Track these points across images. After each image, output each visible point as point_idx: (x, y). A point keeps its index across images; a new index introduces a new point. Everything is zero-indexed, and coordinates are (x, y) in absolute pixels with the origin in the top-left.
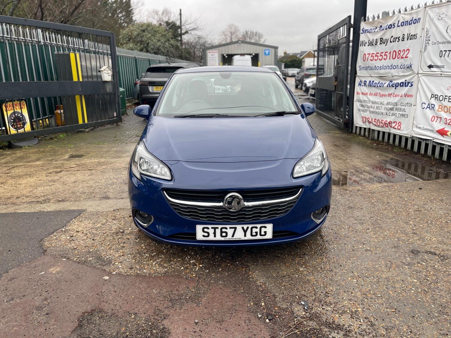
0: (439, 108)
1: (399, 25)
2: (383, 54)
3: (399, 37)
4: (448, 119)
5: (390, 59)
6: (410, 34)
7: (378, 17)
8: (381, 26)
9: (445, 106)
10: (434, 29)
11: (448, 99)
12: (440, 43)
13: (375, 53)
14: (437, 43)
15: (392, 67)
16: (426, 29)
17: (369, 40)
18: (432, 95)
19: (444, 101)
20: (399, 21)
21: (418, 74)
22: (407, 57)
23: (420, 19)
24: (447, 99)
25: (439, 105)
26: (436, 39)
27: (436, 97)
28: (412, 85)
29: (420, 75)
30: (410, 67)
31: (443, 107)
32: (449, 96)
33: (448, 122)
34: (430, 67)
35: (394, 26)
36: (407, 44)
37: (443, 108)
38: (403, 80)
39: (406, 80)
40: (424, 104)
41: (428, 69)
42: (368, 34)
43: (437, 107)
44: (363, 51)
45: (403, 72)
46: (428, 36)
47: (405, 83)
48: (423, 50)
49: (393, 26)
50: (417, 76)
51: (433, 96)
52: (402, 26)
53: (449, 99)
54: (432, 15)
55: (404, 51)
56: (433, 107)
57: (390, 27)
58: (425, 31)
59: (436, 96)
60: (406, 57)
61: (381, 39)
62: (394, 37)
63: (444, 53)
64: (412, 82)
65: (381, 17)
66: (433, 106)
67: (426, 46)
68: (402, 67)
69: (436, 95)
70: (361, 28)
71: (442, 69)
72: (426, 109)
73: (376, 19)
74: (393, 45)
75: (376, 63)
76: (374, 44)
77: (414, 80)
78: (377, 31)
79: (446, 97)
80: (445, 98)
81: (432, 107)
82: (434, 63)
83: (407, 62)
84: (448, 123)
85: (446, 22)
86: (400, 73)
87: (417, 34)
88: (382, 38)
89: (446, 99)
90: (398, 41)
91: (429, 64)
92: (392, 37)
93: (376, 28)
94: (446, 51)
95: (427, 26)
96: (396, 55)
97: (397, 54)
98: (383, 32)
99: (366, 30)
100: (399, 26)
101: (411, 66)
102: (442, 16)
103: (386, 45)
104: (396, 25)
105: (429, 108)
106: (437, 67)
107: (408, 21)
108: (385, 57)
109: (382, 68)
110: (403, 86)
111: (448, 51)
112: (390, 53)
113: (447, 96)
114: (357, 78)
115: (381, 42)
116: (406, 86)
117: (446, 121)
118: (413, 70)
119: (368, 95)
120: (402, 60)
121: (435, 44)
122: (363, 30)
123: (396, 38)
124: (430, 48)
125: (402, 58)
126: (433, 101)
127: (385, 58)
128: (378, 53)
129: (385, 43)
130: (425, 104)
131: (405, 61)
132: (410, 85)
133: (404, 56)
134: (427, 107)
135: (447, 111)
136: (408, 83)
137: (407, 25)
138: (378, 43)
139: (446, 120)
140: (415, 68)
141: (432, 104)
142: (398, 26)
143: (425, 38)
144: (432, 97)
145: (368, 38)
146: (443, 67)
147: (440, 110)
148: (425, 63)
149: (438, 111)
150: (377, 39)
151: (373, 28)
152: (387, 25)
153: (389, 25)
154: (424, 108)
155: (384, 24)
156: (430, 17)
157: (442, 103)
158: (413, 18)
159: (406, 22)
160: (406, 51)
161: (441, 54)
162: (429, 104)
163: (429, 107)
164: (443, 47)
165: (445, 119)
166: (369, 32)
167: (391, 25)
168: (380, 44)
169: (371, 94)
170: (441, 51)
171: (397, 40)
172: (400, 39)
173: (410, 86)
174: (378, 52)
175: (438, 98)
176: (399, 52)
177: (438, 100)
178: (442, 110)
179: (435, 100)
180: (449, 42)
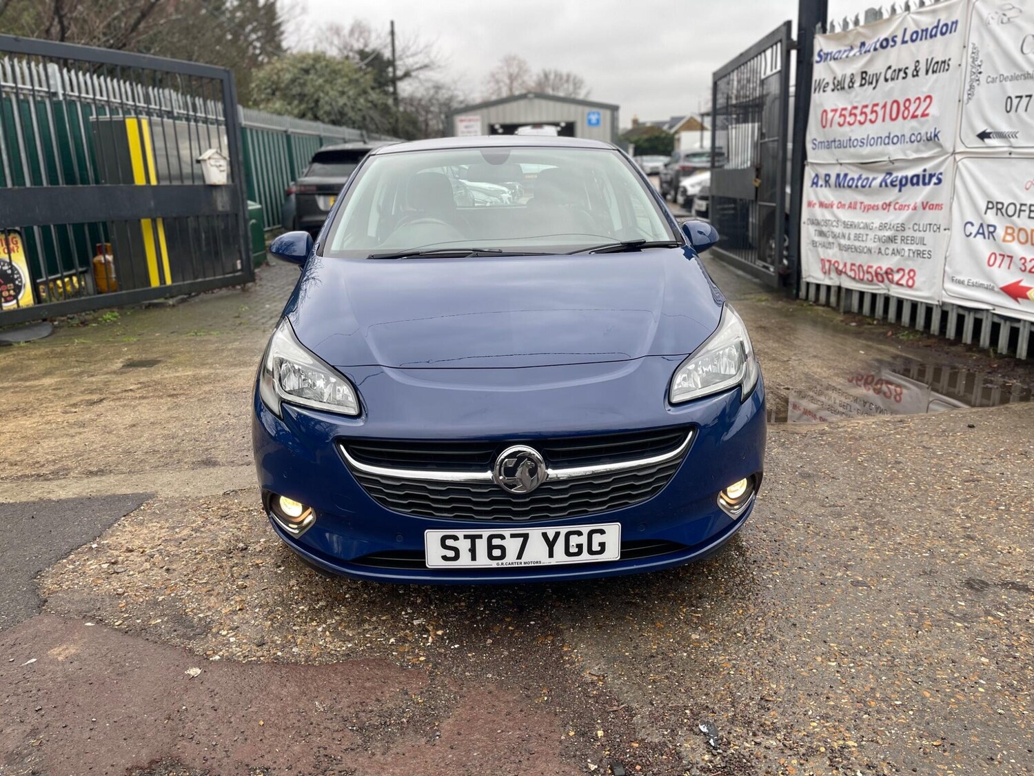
0: (1006, 233)
1: (906, 39)
2: (868, 110)
3: (907, 68)
4: (1028, 260)
5: (884, 120)
6: (932, 59)
7: (856, 22)
8: (863, 44)
9: (1020, 230)
10: (991, 46)
11: (1027, 212)
12: (1005, 79)
13: (849, 108)
14: (998, 80)
15: (890, 140)
16: (971, 46)
17: (835, 78)
18: (989, 202)
19: (1019, 216)
20: (905, 30)
21: (954, 153)
22: (927, 115)
23: (956, 22)
24: (1024, 211)
25: (1007, 228)
26: (996, 71)
27: (997, 209)
28: (940, 181)
29: (958, 157)
30: (933, 139)
31: (1016, 231)
32: (1031, 205)
33: (1029, 266)
34: (983, 136)
35: (894, 42)
36: (926, 84)
37: (1015, 235)
38: (918, 170)
39: (925, 170)
40: (969, 225)
41: (978, 143)
42: (832, 63)
43: (1000, 232)
44: (821, 105)
45: (917, 151)
46: (978, 62)
47: (924, 176)
48: (966, 97)
49: (891, 43)
50: (951, 158)
51: (990, 206)
52: (913, 41)
53: (1031, 211)
54: (985, 12)
55: (918, 102)
56: (992, 233)
57: (884, 44)
58: (970, 51)
59: (1000, 206)
60: (924, 115)
61: (862, 73)
62: (893, 68)
63: (1015, 101)
64: (941, 174)
65: (862, 22)
66: (991, 229)
67: (972, 87)
68: (915, 139)
69: (997, 203)
70: (816, 50)
71: (1012, 140)
72: (975, 236)
73: (851, 26)
74: (892, 88)
75: (852, 131)
76: (846, 86)
77: (945, 170)
78: (854, 55)
79: (1023, 208)
80: (1020, 210)
81: (990, 232)
82: (992, 127)
83: (926, 128)
84: (1028, 269)
85: (1019, 28)
86: (909, 152)
87: (950, 60)
88: (866, 73)
89: (1022, 213)
90: (904, 78)
91: (980, 130)
92: (890, 68)
93: (852, 48)
94: (1021, 97)
95: (974, 39)
96: (899, 109)
97: (902, 108)
98: (868, 56)
99: (827, 54)
100: (906, 42)
101: (936, 136)
102: (1010, 14)
103: (874, 88)
104: (899, 40)
105: (983, 234)
106: (1001, 135)
107: (927, 30)
108: (873, 117)
109: (865, 141)
110: (918, 184)
111: (1027, 96)
112: (885, 106)
113: (1025, 205)
114: (808, 170)
115: (863, 82)
116: (924, 184)
117: (1024, 264)
118: (940, 146)
119: (835, 207)
120: (914, 123)
121: (994, 81)
122: (819, 55)
123: (900, 70)
124: (982, 91)
125: (914, 117)
126: (991, 217)
127: (873, 119)
128: (856, 108)
129: (871, 83)
130: (972, 225)
131: (922, 124)
132: (934, 180)
133: (919, 112)
134: (978, 233)
135: (1027, 241)
136: (931, 176)
137: (926, 38)
138: (857, 84)
139: (1023, 261)
140: (946, 140)
141: (989, 226)
142: (904, 42)
143: (969, 68)
144: (988, 208)
145: (833, 71)
146: (1014, 135)
147: (1009, 238)
148: (972, 127)
149: (1004, 240)
150: (852, 74)
151: (843, 49)
152: (878, 40)
153: (881, 39)
154: (971, 234)
155: (870, 38)
156: (980, 17)
157: (1013, 222)
158: (939, 21)
159: (923, 31)
160: (922, 99)
161: (1009, 105)
162: (981, 225)
163: (981, 231)
164: (1012, 89)
165: (1021, 259)
166: (835, 59)
167: (887, 40)
168: (862, 85)
169: (841, 206)
170: (1010, 97)
171: (902, 74)
172: (910, 72)
173: (935, 184)
174: (855, 105)
175: (1004, 211)
176: (907, 104)
177: (1003, 215)
178: (1014, 239)
179: (997, 214)
180: (1027, 76)
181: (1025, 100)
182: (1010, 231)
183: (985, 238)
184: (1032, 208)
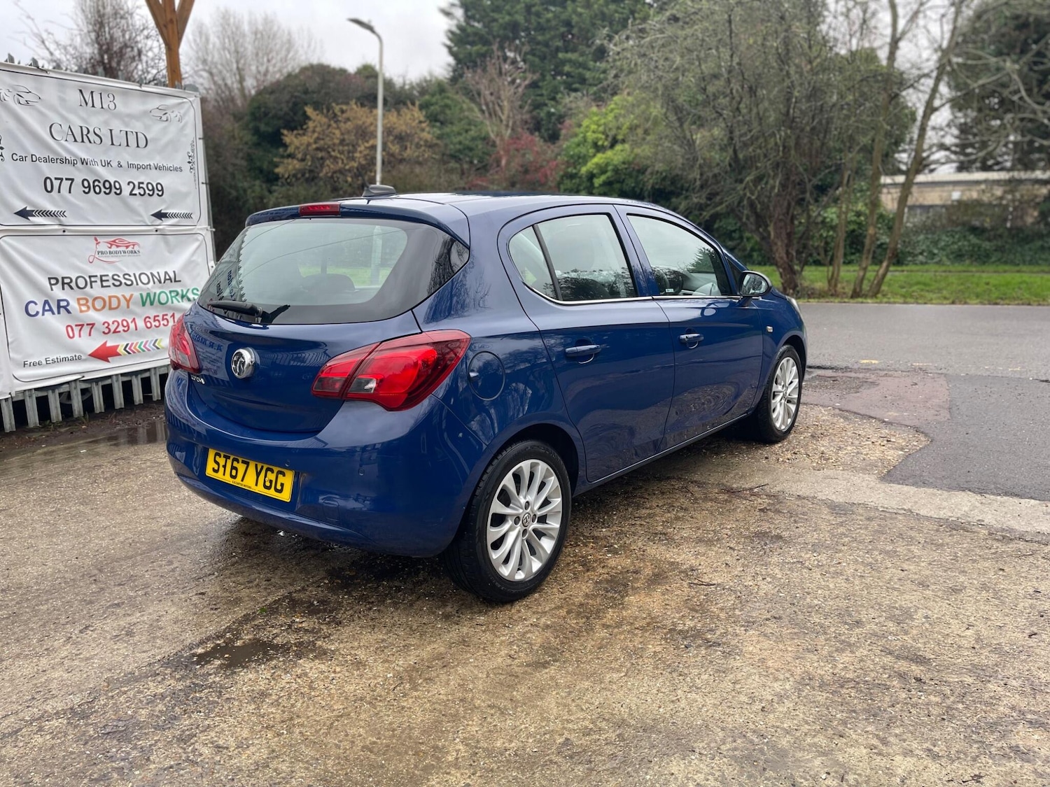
0: (79, 304)
4: (111, 323)
9: (95, 299)
11: (99, 282)
12: (40, 160)
14: (29, 159)
18: (50, 279)
19: (92, 287)
24: (95, 281)
25: (78, 300)
27: (63, 284)
31: (91, 300)
32: (101, 276)
33: (113, 328)
34: (24, 214)
37: (90, 304)
41: (21, 221)
43: (74, 305)
51: (53, 281)
53: (102, 281)
56: (65, 307)
59: (67, 281)
63: (56, 183)
66: (63, 304)
69: (63, 278)
72: (42, 314)
79: (93, 279)
80: (91, 282)
82: (33, 205)
84: (112, 330)
89: (93, 284)
91: (19, 208)
94: (62, 179)
105: (51, 310)
111: (68, 179)
113: (95, 276)
117: (107, 327)
121: (22, 159)
126: (58, 292)
130: (36, 303)
134: (44, 310)
135: (104, 307)
139: (106, 325)
141: (59, 301)
144: (51, 284)
146: (62, 214)
147: (83, 308)
148: (7, 205)
157: (86, 294)
161: (48, 186)
162: (46, 302)
164: (52, 171)
165: (103, 324)
170: (48, 178)
175: (73, 284)
177: (72, 288)
178: (89, 308)
179: (63, 289)
180: (63, 161)
181: (66, 184)
182: (82, 302)
183: (53, 313)
184: (104, 278)
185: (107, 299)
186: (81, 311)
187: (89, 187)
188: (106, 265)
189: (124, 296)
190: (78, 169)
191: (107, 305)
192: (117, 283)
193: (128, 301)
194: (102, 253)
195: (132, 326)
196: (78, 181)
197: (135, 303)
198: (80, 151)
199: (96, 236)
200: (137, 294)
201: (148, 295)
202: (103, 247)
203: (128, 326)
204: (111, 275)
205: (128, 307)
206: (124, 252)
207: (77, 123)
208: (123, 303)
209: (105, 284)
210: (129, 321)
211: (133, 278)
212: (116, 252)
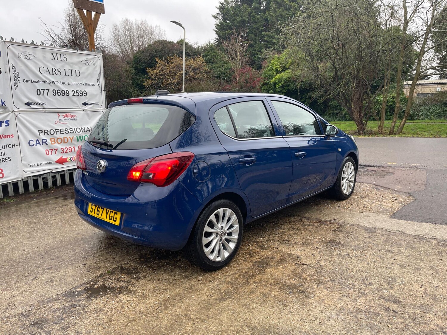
4: (64, 149)
9: (58, 139)
10: (23, 67)
11: (59, 132)
12: (35, 82)
14: (30, 81)
16: (11, 65)
19: (56, 134)
21: (13, 112)
25: (51, 139)
26: (28, 78)
27: (45, 132)
31: (56, 139)
32: (60, 129)
33: (65, 150)
34: (28, 104)
37: (56, 141)
43: (49, 141)
46: (17, 73)
48: (14, 87)
50: (12, 114)
51: (40, 132)
53: (61, 131)
54: (17, 53)
63: (42, 91)
66: (44, 141)
67: (16, 83)
69: (44, 130)
72: (36, 145)
77: (11, 119)
79: (57, 131)
80: (56, 132)
82: (32, 100)
91: (26, 102)
94: (44, 90)
105: (39, 143)
113: (58, 129)
118: (6, 108)
121: (27, 82)
124: (21, 85)
126: (42, 136)
130: (33, 141)
134: (37, 143)
135: (61, 142)
139: (62, 149)
141: (43, 140)
143: (12, 75)
144: (39, 133)
148: (21, 100)
154: (33, 145)
157: (54, 137)
161: (38, 92)
162: (37, 140)
164: (40, 86)
170: (38, 89)
175: (49, 133)
177: (48, 134)
178: (55, 142)
179: (45, 135)
180: (45, 82)
181: (46, 92)
182: (52, 140)
183: (40, 145)
184: (62, 130)
185: (63, 139)
186: (52, 144)
187: (56, 93)
188: (62, 125)
189: (70, 137)
190: (51, 86)
191: (63, 141)
192: (67, 132)
193: (71, 140)
194: (61, 120)
195: (73, 150)
196: (51, 90)
197: (74, 141)
198: (52, 78)
199: (58, 113)
200: (75, 137)
201: (80, 137)
202: (61, 117)
203: (71, 150)
204: (64, 129)
205: (72, 142)
206: (70, 119)
207: (50, 67)
208: (69, 140)
209: (62, 132)
210: (72, 148)
211: (73, 130)
212: (67, 119)
